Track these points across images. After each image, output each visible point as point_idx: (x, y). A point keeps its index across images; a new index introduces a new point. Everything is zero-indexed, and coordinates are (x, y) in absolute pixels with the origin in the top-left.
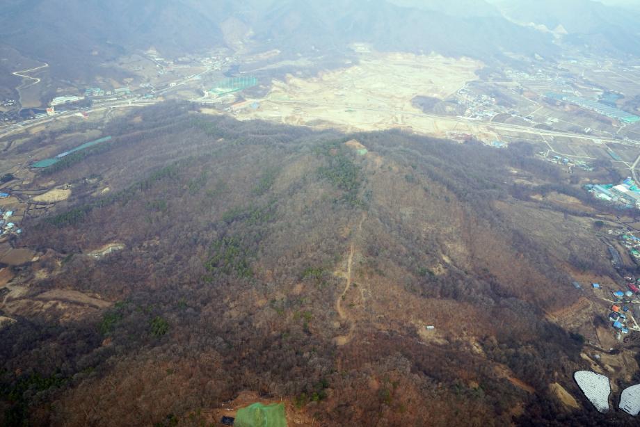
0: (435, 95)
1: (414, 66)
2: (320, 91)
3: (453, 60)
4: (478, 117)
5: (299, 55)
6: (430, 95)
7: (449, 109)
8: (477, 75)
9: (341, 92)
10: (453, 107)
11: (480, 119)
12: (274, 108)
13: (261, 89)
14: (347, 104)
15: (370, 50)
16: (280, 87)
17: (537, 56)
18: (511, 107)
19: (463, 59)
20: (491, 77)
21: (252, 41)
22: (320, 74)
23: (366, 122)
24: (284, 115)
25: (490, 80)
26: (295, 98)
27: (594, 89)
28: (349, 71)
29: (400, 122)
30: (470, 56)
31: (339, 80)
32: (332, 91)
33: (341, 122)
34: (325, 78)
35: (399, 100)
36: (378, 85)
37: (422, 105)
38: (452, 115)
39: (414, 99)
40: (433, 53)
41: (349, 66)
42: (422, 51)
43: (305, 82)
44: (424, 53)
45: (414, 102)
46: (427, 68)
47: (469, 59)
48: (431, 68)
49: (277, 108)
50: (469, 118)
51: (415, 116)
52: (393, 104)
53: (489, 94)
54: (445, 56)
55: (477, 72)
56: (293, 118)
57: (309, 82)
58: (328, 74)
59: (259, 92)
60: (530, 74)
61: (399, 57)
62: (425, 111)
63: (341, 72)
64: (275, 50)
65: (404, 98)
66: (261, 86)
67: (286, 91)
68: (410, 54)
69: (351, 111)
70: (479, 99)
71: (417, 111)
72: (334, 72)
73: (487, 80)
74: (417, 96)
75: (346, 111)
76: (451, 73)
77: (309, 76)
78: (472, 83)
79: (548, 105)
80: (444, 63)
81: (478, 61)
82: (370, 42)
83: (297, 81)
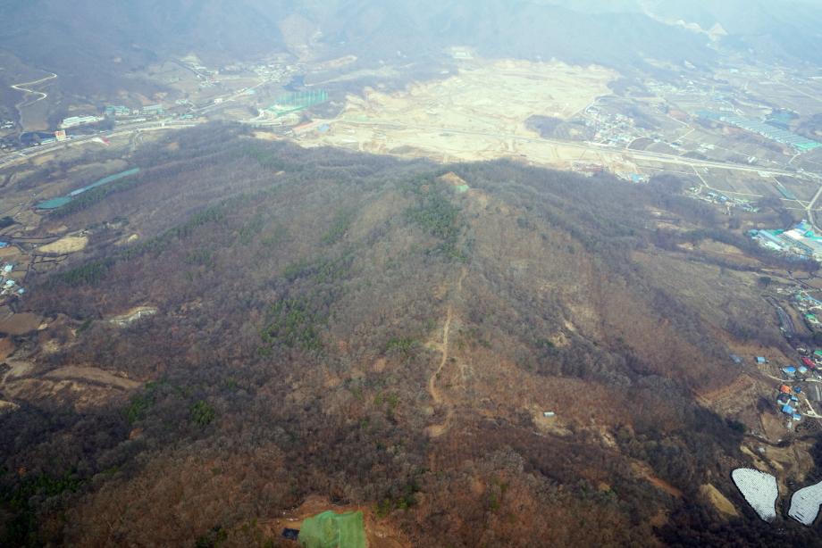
0: (556, 115)
1: (529, 78)
2: (408, 109)
3: (578, 69)
4: (611, 143)
5: (381, 62)
6: (549, 114)
7: (574, 131)
8: (610, 88)
9: (435, 111)
10: (581, 129)
11: (614, 145)
12: (349, 131)
13: (331, 106)
14: (443, 126)
15: (473, 55)
16: (357, 104)
17: (686, 63)
18: (654, 130)
19: (592, 68)
20: (628, 90)
21: (321, 45)
22: (407, 86)
23: (467, 149)
24: (361, 141)
25: (627, 94)
26: (374, 118)
27: (761, 106)
28: (445, 83)
29: (510, 149)
30: (603, 64)
31: (433, 95)
32: (423, 109)
33: (434, 149)
34: (415, 92)
35: (510, 121)
36: (484, 101)
37: (539, 127)
38: (578, 140)
39: (529, 119)
40: (553, 59)
41: (445, 77)
42: (539, 57)
43: (389, 98)
44: (542, 60)
45: (528, 124)
46: (546, 79)
47: (600, 67)
48: (551, 79)
49: (353, 131)
50: (599, 144)
51: (530, 142)
52: (503, 126)
53: (626, 113)
54: (569, 64)
55: (610, 85)
56: (373, 145)
57: (393, 97)
58: (419, 87)
59: (330, 111)
60: (678, 87)
61: (510, 65)
62: (542, 135)
63: (435, 85)
64: (349, 57)
65: (516, 119)
66: (332, 103)
67: (364, 108)
68: (524, 62)
69: (447, 135)
70: (612, 119)
71: (533, 135)
72: (426, 85)
73: (622, 95)
74: (534, 116)
75: (441, 135)
76: (576, 86)
77: (394, 90)
78: (604, 99)
79: (701, 128)
80: (568, 73)
81: (612, 70)
82: (472, 45)
83: (379, 96)
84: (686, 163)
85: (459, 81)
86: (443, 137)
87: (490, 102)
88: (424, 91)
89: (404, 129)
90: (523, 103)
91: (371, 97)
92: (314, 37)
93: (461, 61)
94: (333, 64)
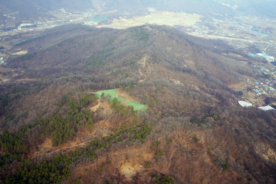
1: (174, 16)
3: (190, 15)
4: (200, 33)
5: (125, 12)
6: (180, 25)
7: (188, 29)
10: (190, 29)
11: (202, 33)
15: (155, 10)
16: (117, 21)
18: (215, 30)
19: (194, 14)
20: (206, 20)
21: (105, 7)
22: (134, 17)
27: (249, 25)
28: (146, 17)
31: (142, 20)
34: (136, 19)
38: (190, 32)
40: (182, 12)
41: (146, 15)
42: (177, 11)
43: (127, 20)
46: (179, 17)
47: (197, 14)
48: (181, 17)
50: (197, 33)
53: (205, 26)
54: (187, 13)
55: (200, 19)
57: (129, 20)
58: (137, 18)
59: (108, 23)
61: (167, 13)
63: (143, 17)
64: (115, 10)
66: (109, 20)
67: (119, 22)
68: (172, 12)
70: (201, 27)
72: (140, 17)
73: (204, 21)
74: (175, 25)
76: (189, 19)
77: (129, 18)
78: (198, 22)
80: (187, 15)
81: (201, 15)
82: (155, 7)
83: (124, 20)
85: (151, 16)
87: (161, 22)
88: (139, 19)
91: (122, 20)
92: (103, 5)
93: (151, 12)
94: (109, 12)
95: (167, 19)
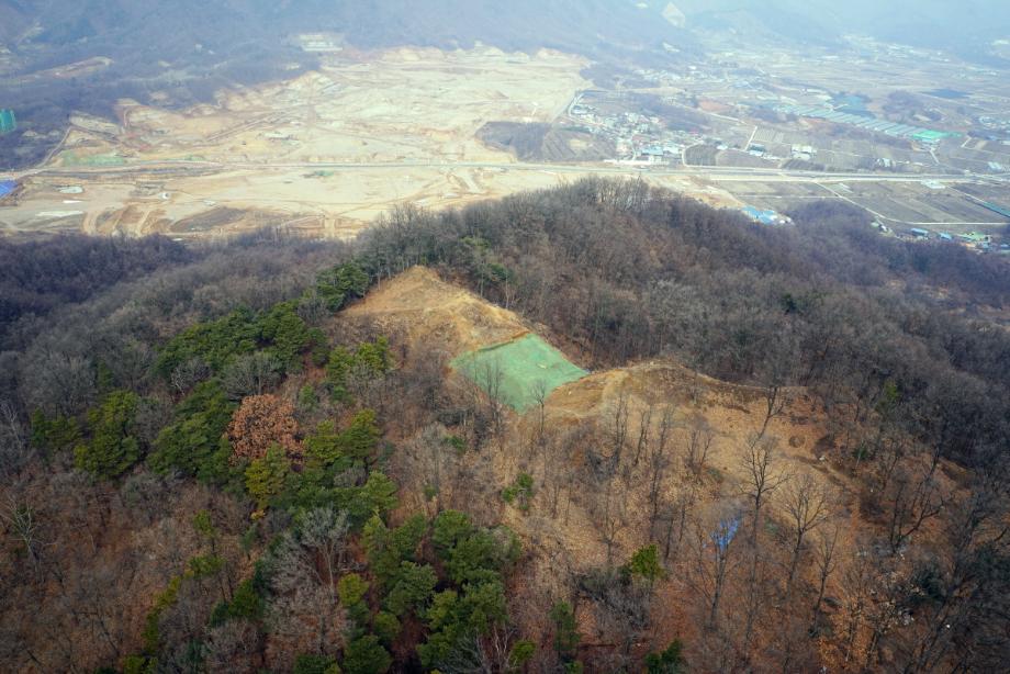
0: (527, 120)
1: (447, 71)
2: (224, 134)
3: (522, 57)
4: (651, 158)
5: (165, 64)
6: (514, 119)
7: (577, 144)
8: (586, 79)
9: (284, 132)
10: (586, 140)
11: (659, 161)
12: (65, 191)
13: (27, 142)
14: (306, 159)
15: (341, 45)
16: (92, 132)
17: (666, 46)
18: (702, 131)
19: (543, 53)
20: (617, 79)
22: (219, 95)
24: (96, 209)
25: (618, 85)
26: (139, 159)
27: (809, 90)
28: (297, 85)
29: (473, 188)
30: (557, 48)
31: (275, 106)
32: (257, 132)
33: (296, 208)
34: (236, 103)
35: (447, 138)
36: (382, 109)
37: (508, 142)
38: (592, 159)
39: (482, 129)
40: (478, 44)
41: (294, 75)
42: (455, 42)
43: (178, 118)
44: (461, 47)
45: (484, 139)
46: (478, 72)
47: (556, 52)
48: (487, 72)
49: (79, 190)
50: (633, 162)
51: (505, 170)
52: (436, 147)
53: (638, 110)
54: (505, 50)
55: (585, 74)
56: (128, 214)
58: (243, 95)
59: (21, 151)
60: (679, 73)
61: (408, 56)
62: (521, 156)
63: (278, 89)
64: (97, 59)
65: (456, 131)
66: (29, 134)
67: (114, 140)
68: (431, 50)
69: (322, 174)
70: (623, 122)
71: (504, 158)
72: (258, 91)
73: (610, 87)
74: (488, 123)
75: (307, 176)
76: (535, 78)
77: (190, 103)
78: (587, 94)
79: (764, 123)
80: (510, 62)
81: (574, 56)
82: (337, 30)
83: (156, 117)
84: (805, 180)
85: (324, 79)
86: (311, 179)
87: (394, 109)
88: (257, 102)
89: (216, 172)
90: (457, 107)
91: (135, 118)
92: (25, 35)
93: (320, 54)
94: (58, 72)
95: (421, 88)
